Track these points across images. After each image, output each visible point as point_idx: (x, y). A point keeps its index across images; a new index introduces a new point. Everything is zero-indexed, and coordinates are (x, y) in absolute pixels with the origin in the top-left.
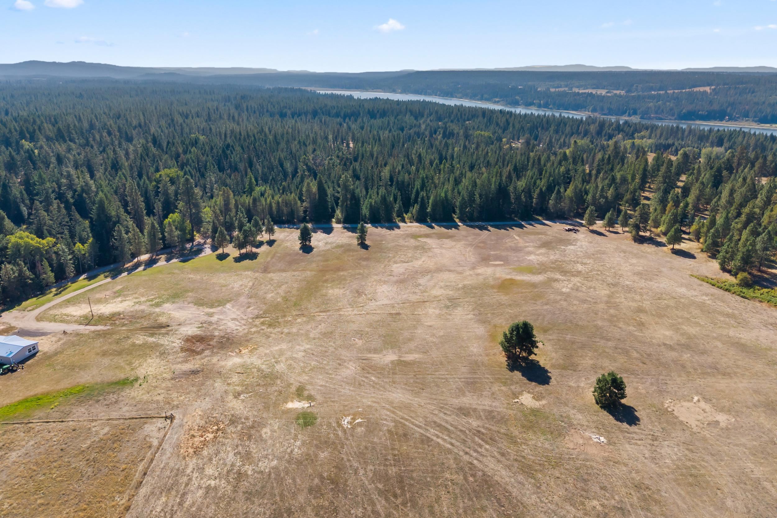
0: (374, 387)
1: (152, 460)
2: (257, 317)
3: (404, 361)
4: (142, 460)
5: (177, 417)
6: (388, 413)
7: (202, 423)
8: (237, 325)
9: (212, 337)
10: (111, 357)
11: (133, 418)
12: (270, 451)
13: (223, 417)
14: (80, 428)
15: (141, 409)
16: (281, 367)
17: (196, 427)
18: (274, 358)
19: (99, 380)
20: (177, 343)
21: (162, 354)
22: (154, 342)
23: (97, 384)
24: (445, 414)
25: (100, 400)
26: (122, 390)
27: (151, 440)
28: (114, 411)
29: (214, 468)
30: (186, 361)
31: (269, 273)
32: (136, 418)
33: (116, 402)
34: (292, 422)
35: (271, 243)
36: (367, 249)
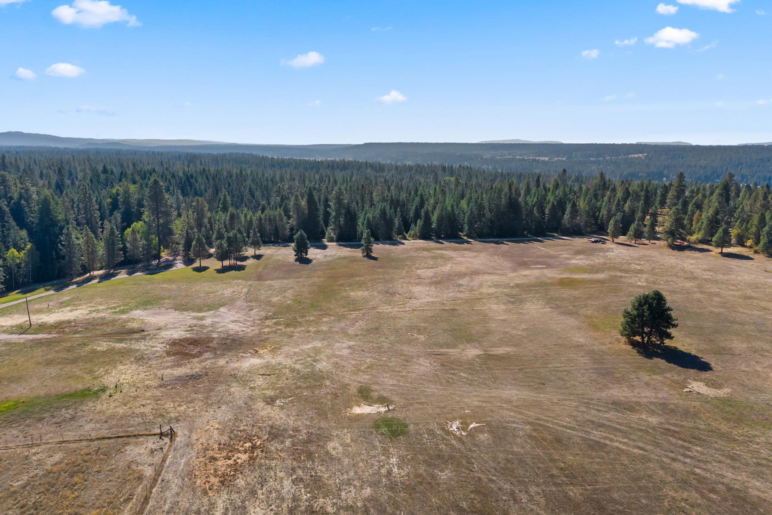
0: (470, 384)
1: (146, 499)
2: (267, 318)
3: (493, 355)
4: (128, 500)
5: (179, 433)
6: (512, 414)
7: (224, 439)
8: (241, 327)
9: (211, 340)
10: (59, 367)
11: (104, 438)
12: (352, 474)
13: (255, 430)
14: (9, 458)
15: (117, 426)
16: (323, 365)
17: (216, 446)
18: (310, 357)
19: (42, 393)
20: (160, 348)
21: (140, 359)
22: (124, 348)
23: (38, 397)
24: (599, 411)
25: (44, 418)
26: (82, 403)
27: (140, 468)
28: (69, 431)
29: (263, 505)
30: (180, 366)
31: (266, 280)
32: (109, 438)
33: (73, 418)
34: (372, 433)
35: (258, 257)
36: (377, 260)
